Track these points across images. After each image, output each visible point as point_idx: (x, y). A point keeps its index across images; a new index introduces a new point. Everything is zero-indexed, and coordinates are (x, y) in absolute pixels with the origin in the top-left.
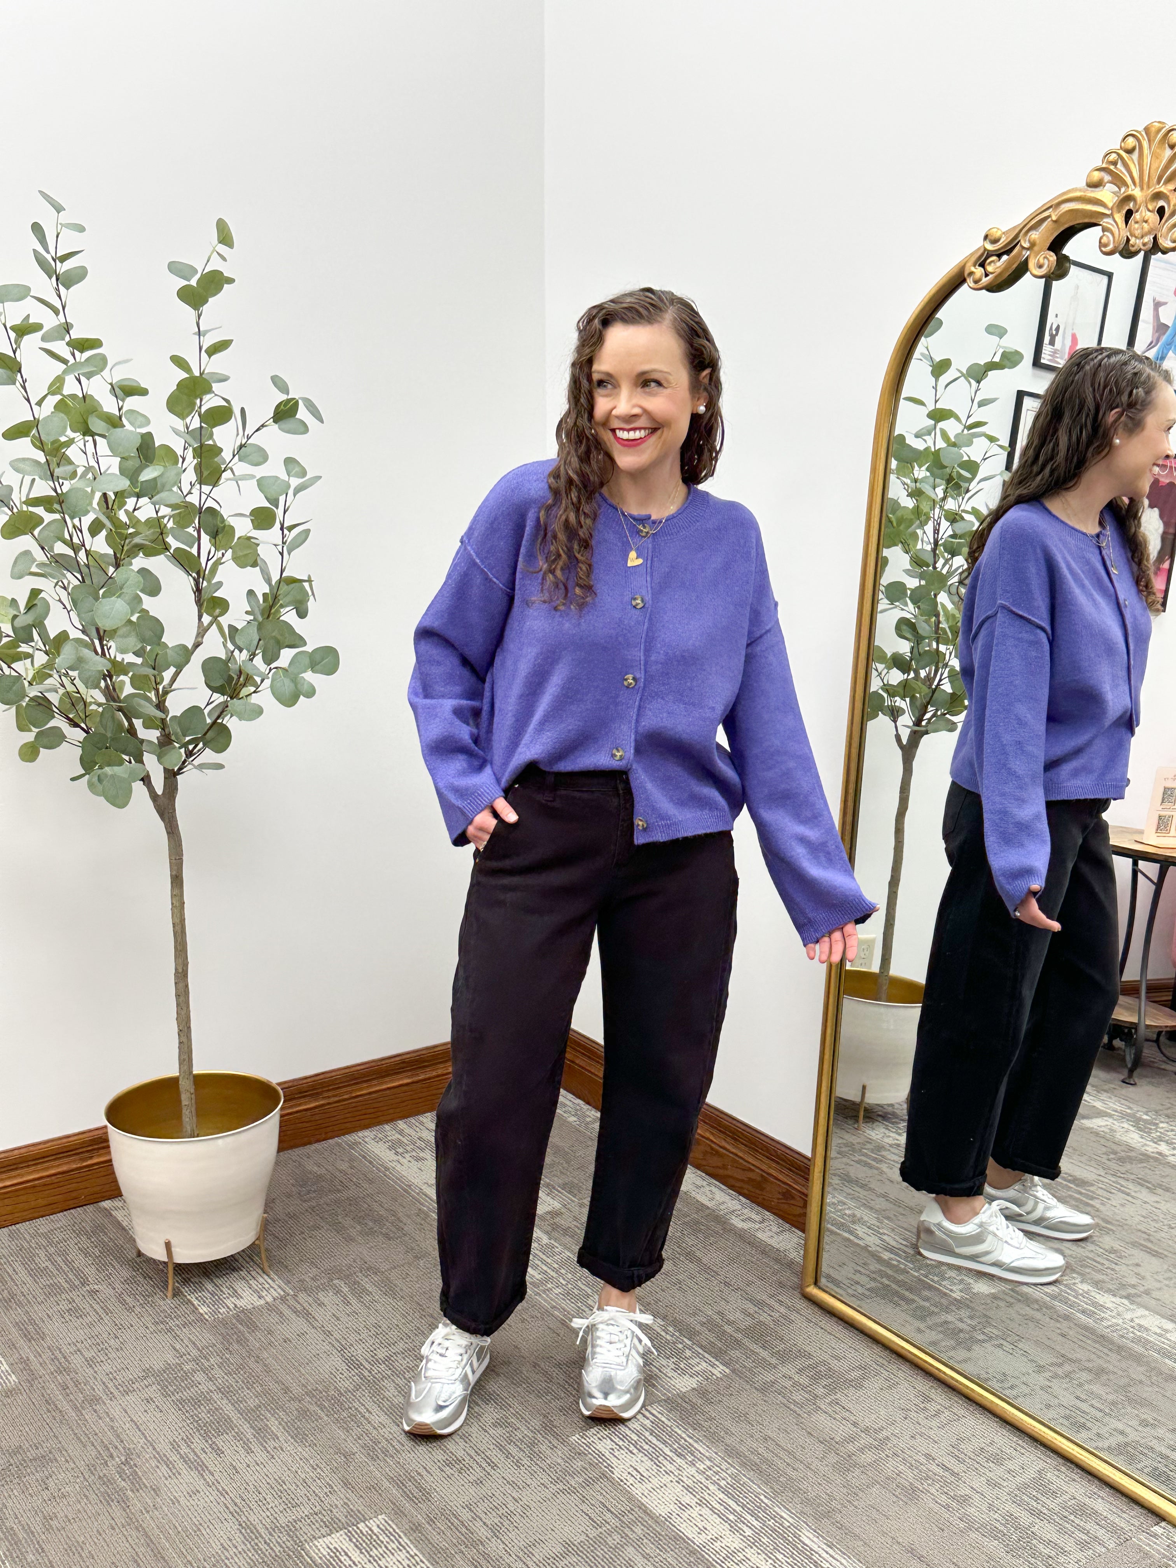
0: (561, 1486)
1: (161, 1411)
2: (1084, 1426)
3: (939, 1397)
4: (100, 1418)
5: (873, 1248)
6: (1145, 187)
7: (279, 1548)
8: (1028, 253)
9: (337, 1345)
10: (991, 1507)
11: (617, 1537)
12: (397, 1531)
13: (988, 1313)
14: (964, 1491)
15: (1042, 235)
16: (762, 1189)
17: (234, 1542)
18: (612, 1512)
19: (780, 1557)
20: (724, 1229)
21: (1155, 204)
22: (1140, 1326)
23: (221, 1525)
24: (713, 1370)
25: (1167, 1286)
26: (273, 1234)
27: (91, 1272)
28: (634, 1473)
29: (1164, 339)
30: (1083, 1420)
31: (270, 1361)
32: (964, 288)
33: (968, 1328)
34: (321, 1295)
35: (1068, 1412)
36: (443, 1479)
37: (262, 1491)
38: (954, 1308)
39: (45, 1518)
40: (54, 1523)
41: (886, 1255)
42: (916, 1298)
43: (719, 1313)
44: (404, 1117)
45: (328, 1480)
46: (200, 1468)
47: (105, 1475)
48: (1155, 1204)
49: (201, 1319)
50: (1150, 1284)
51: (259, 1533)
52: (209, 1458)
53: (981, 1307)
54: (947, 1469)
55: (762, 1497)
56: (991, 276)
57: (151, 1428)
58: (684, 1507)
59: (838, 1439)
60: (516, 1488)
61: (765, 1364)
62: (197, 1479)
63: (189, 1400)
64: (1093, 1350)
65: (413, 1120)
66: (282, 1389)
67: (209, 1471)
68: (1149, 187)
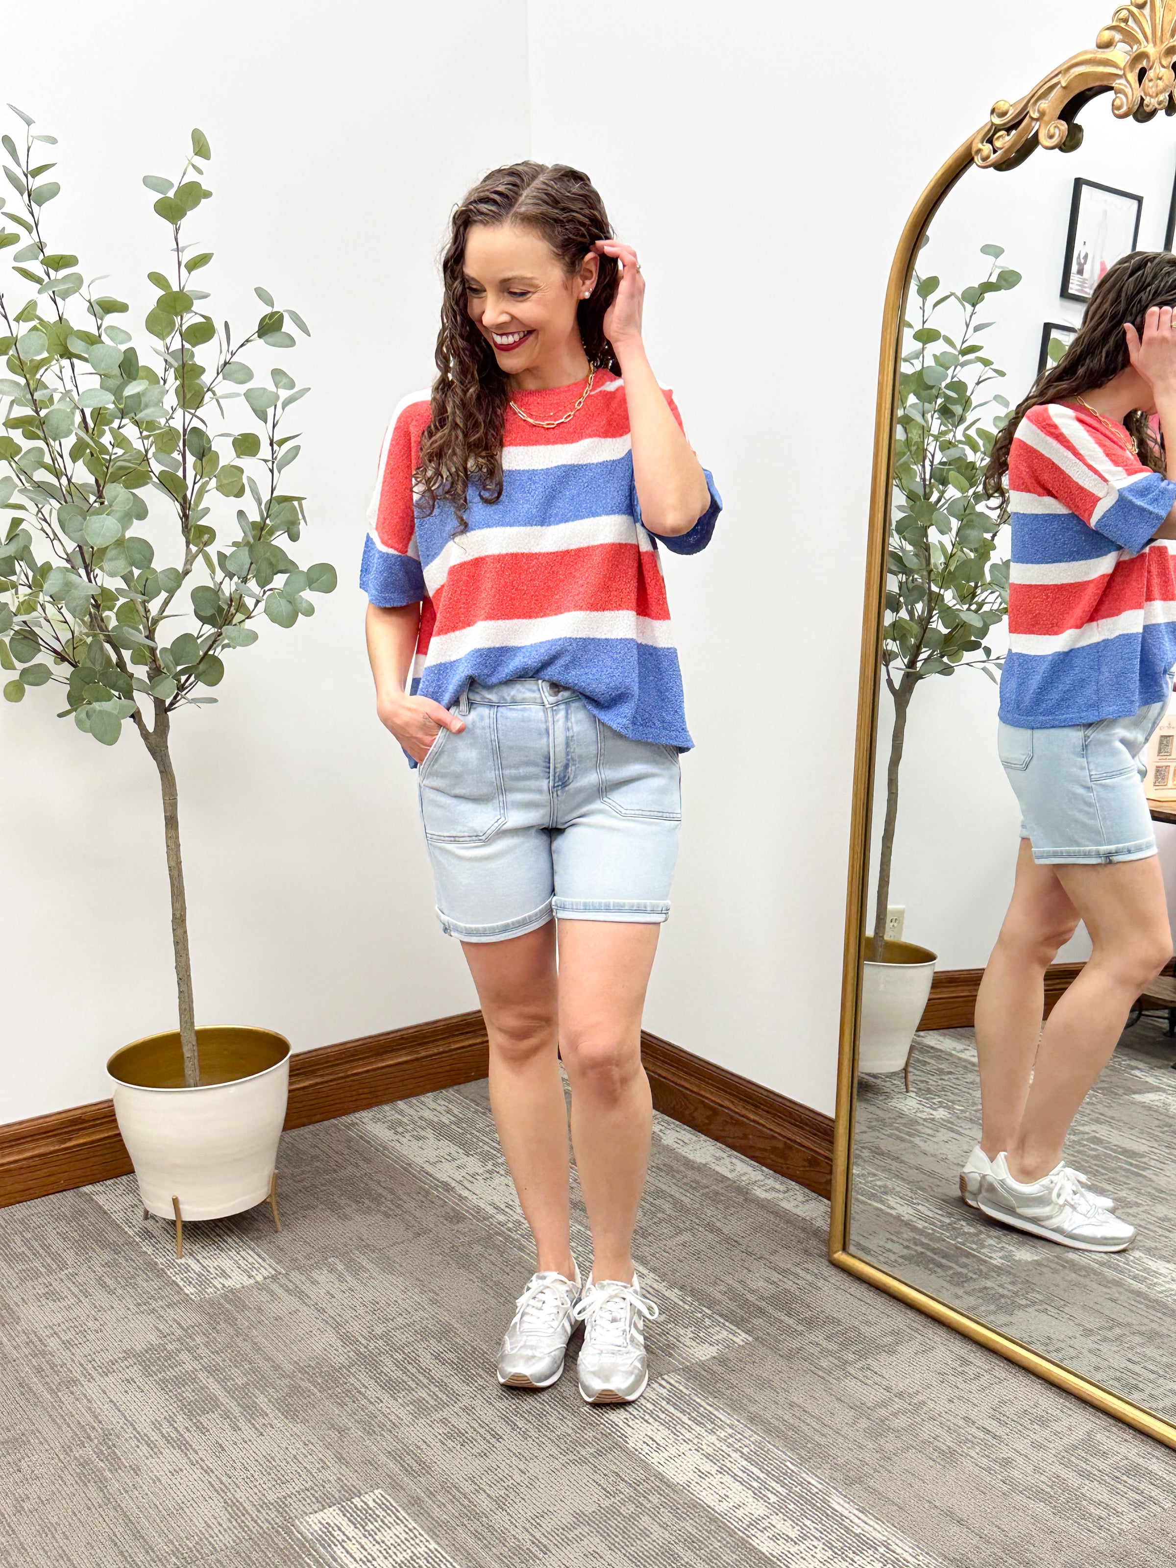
0: (571, 1457)
1: (143, 1391)
2: (1136, 1387)
3: (979, 1360)
4: (77, 1400)
5: (906, 1217)
6: (1158, 42)
7: (267, 1525)
8: (1038, 123)
9: (331, 1321)
10: (1037, 1470)
11: (632, 1508)
12: (394, 1504)
13: (1030, 1280)
14: (1006, 1453)
15: (1052, 104)
16: (785, 1157)
17: (219, 1519)
18: (626, 1482)
19: (808, 1523)
20: (746, 1200)
21: (1169, 59)
23: (205, 1503)
24: (735, 1339)
27: (70, 1257)
28: (650, 1442)
30: (1135, 1382)
31: (260, 1339)
32: (973, 168)
33: (1009, 1294)
34: (315, 1275)
35: (1119, 1374)
36: (444, 1453)
37: (249, 1468)
38: (994, 1275)
39: (16, 1500)
40: (26, 1505)
41: (920, 1224)
42: (953, 1265)
43: (741, 1282)
44: (403, 1097)
45: (320, 1455)
46: (183, 1446)
47: (81, 1456)
49: (187, 1299)
51: (247, 1511)
52: (193, 1438)
53: (1023, 1274)
54: (988, 1432)
55: (788, 1464)
56: (999, 152)
57: (132, 1408)
58: (703, 1475)
59: (869, 1404)
60: (523, 1459)
61: (790, 1331)
62: (180, 1458)
63: (172, 1380)
64: (1146, 1314)
65: (413, 1100)
66: (272, 1366)
67: (193, 1450)
68: (1162, 42)
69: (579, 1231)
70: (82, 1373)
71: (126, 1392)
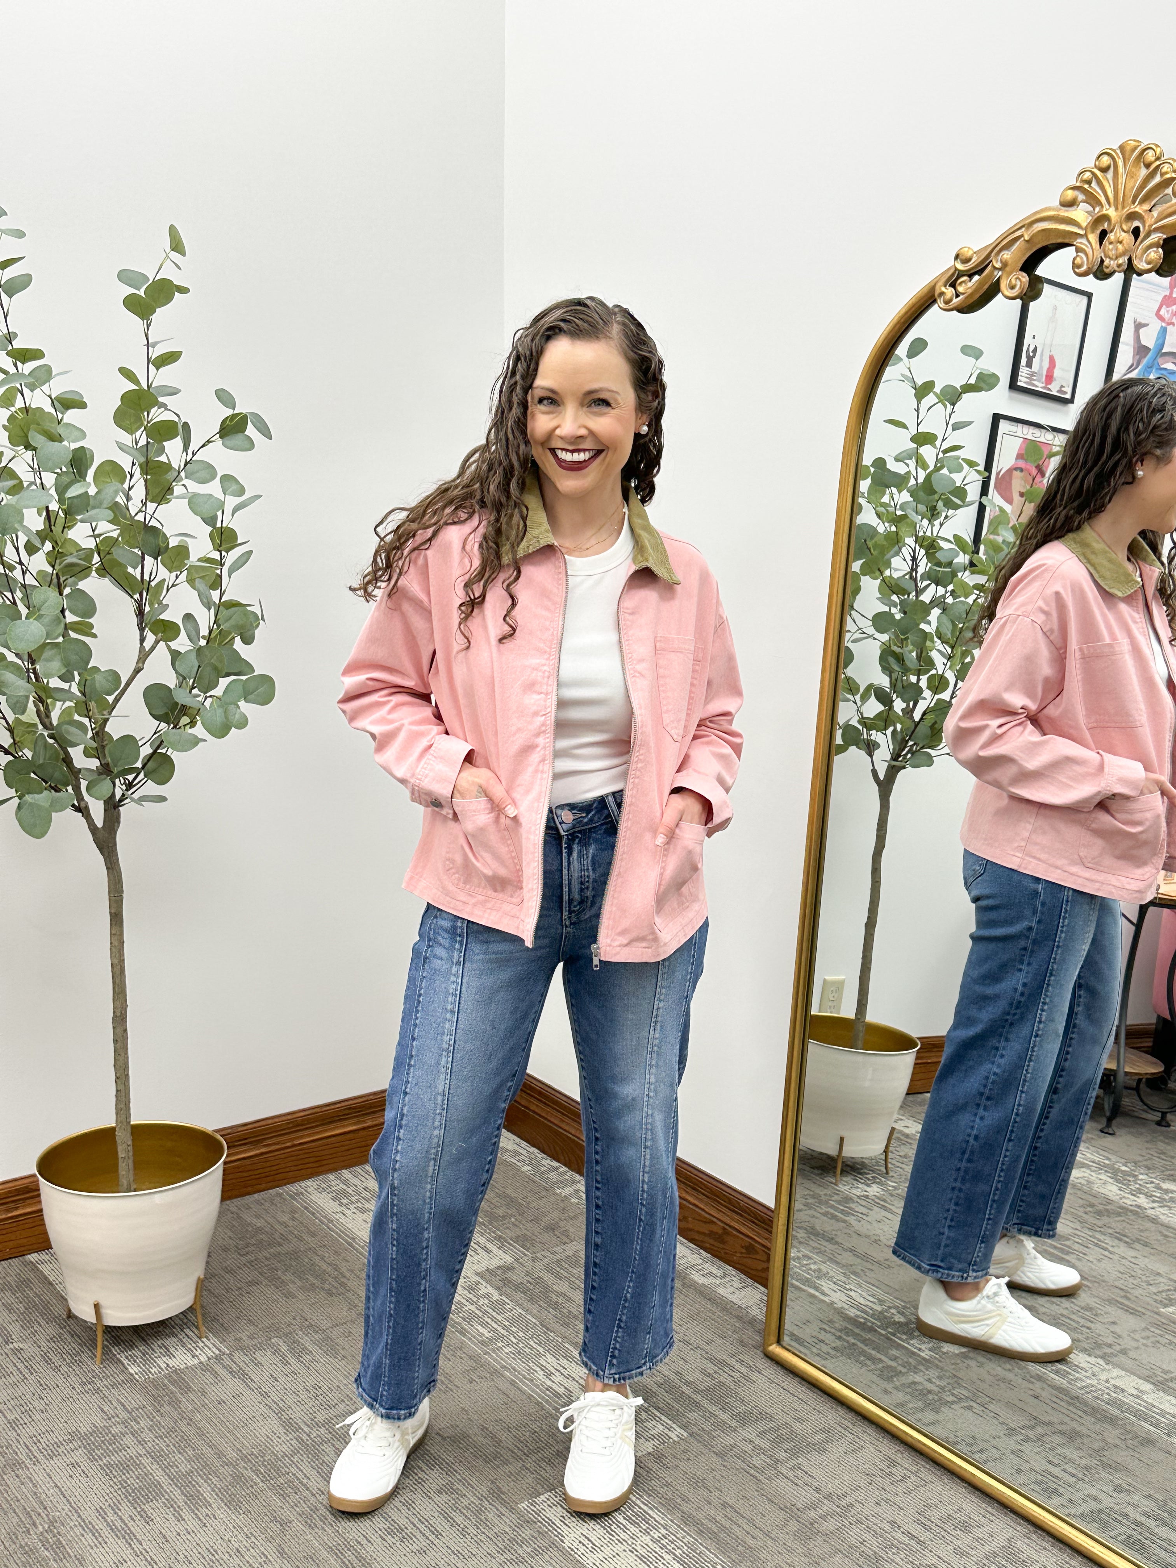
1: (87, 1477)
3: (906, 1461)
4: (23, 1484)
5: (839, 1305)
6: (1120, 207)
8: (1000, 273)
9: (274, 1406)
15: (1013, 255)
16: (723, 1242)
21: (1129, 224)
22: (1116, 1387)
24: (670, 1434)
25: (1144, 1345)
26: (209, 1290)
27: (15, 1329)
28: (586, 1542)
29: (1145, 361)
30: (1055, 1486)
31: (204, 1424)
32: (935, 307)
33: (936, 1389)
34: (258, 1355)
35: (1039, 1477)
36: (384, 1549)
37: (192, 1561)
38: (922, 1368)
41: (852, 1312)
42: (883, 1358)
43: (677, 1373)
44: (348, 1166)
45: (262, 1549)
46: (128, 1536)
47: (26, 1544)
48: (1133, 1260)
49: (131, 1379)
50: (1127, 1343)
52: (137, 1527)
54: (913, 1537)
56: (961, 297)
57: (77, 1494)
59: (799, 1506)
60: (462, 1557)
61: (722, 1426)
62: (124, 1549)
63: (117, 1465)
64: (1067, 1412)
65: (358, 1169)
66: (216, 1453)
67: (138, 1540)
68: (1123, 208)
69: (520, 1315)
70: (28, 1456)
71: (71, 1476)
